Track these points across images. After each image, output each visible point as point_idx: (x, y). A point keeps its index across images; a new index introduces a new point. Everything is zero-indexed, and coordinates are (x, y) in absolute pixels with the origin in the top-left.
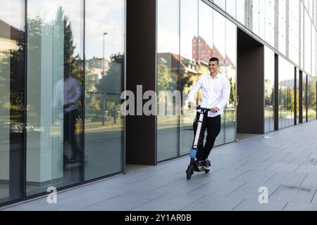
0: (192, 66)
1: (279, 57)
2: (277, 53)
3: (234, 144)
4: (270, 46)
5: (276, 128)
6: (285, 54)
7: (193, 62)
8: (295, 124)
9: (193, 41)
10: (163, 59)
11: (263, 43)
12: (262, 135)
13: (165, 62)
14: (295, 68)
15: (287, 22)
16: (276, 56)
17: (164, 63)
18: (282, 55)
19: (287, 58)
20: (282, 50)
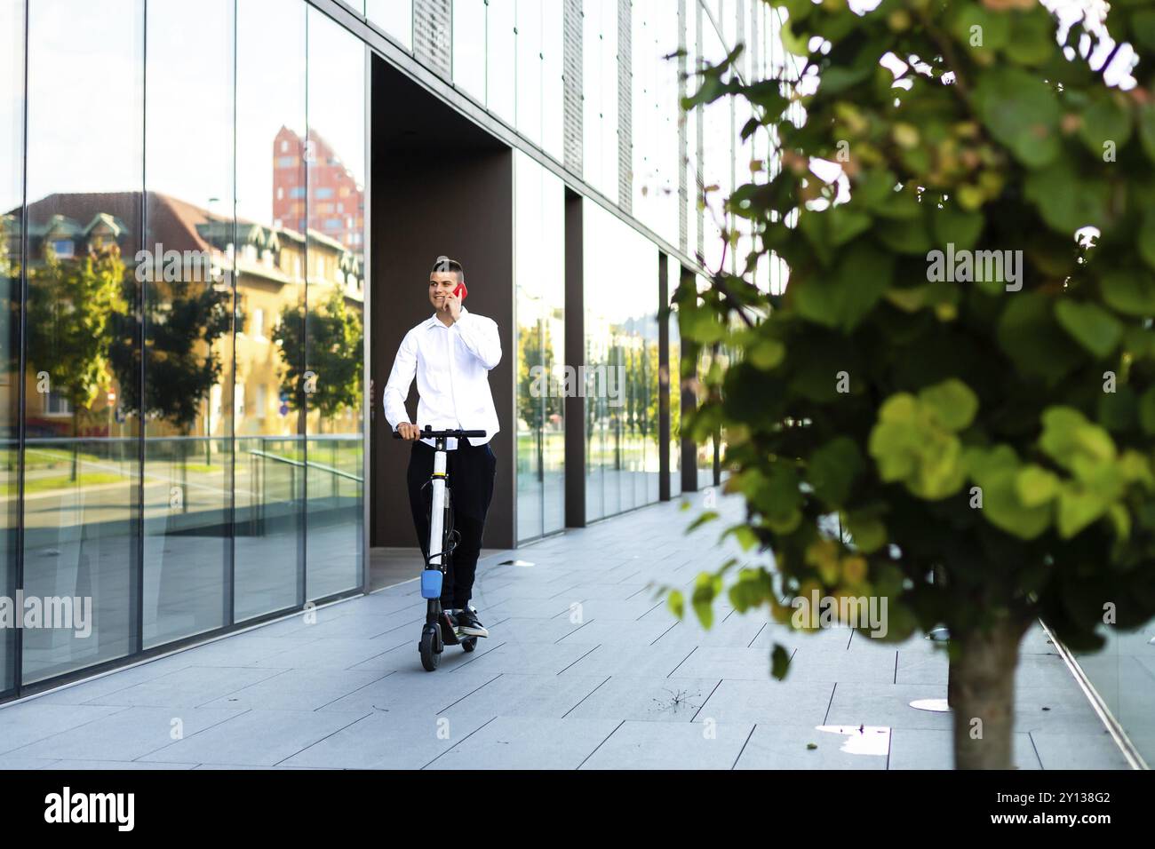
0: (260, 248)
1: (588, 205)
2: (576, 187)
3: (356, 605)
4: (541, 156)
5: (575, 517)
6: (613, 194)
7: (267, 232)
8: (665, 495)
9: (277, 145)
10: (107, 219)
11: (506, 137)
12: (505, 555)
13: (117, 230)
14: (663, 258)
15: (624, 58)
16: (573, 201)
17: (110, 237)
18: (601, 198)
19: (623, 212)
20: (599, 174)
